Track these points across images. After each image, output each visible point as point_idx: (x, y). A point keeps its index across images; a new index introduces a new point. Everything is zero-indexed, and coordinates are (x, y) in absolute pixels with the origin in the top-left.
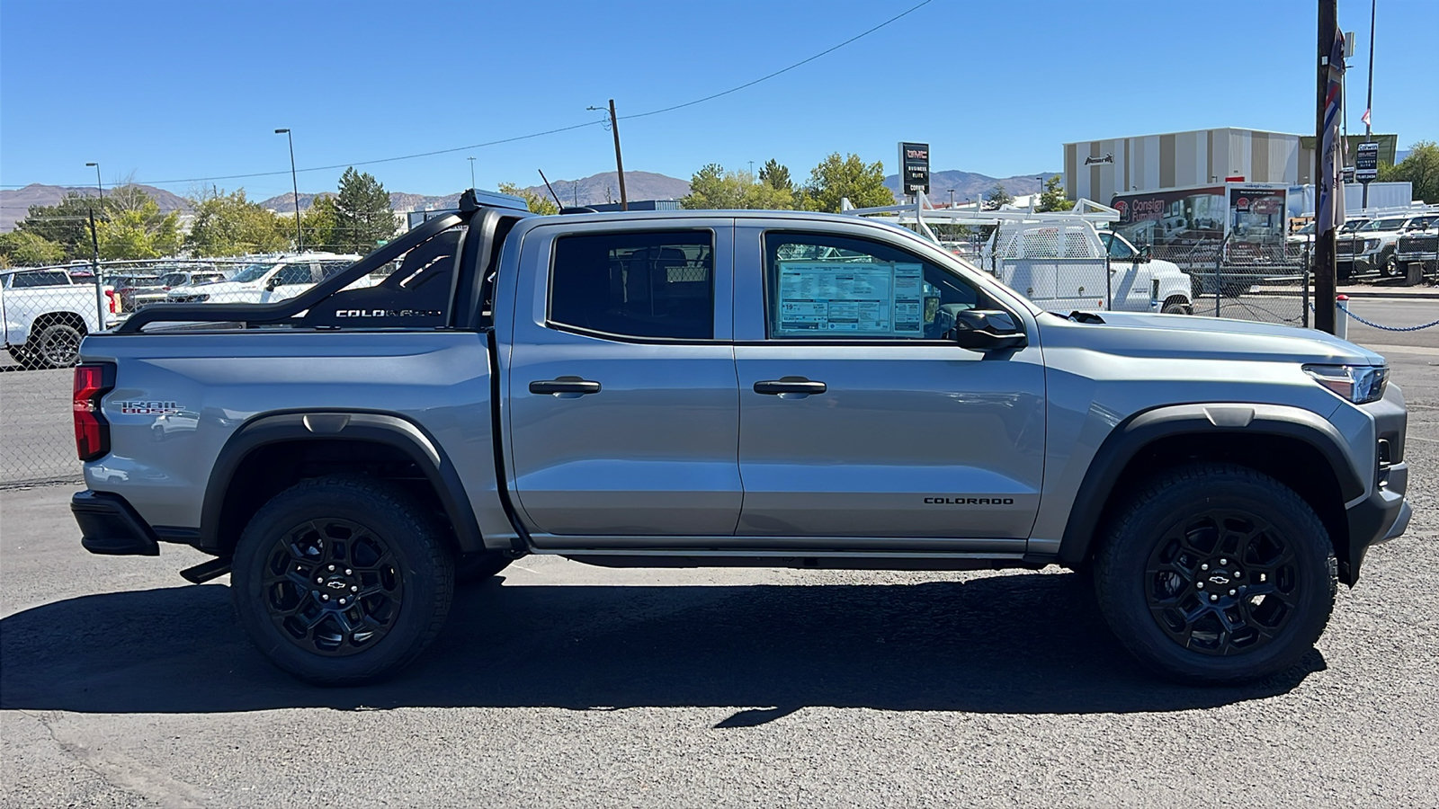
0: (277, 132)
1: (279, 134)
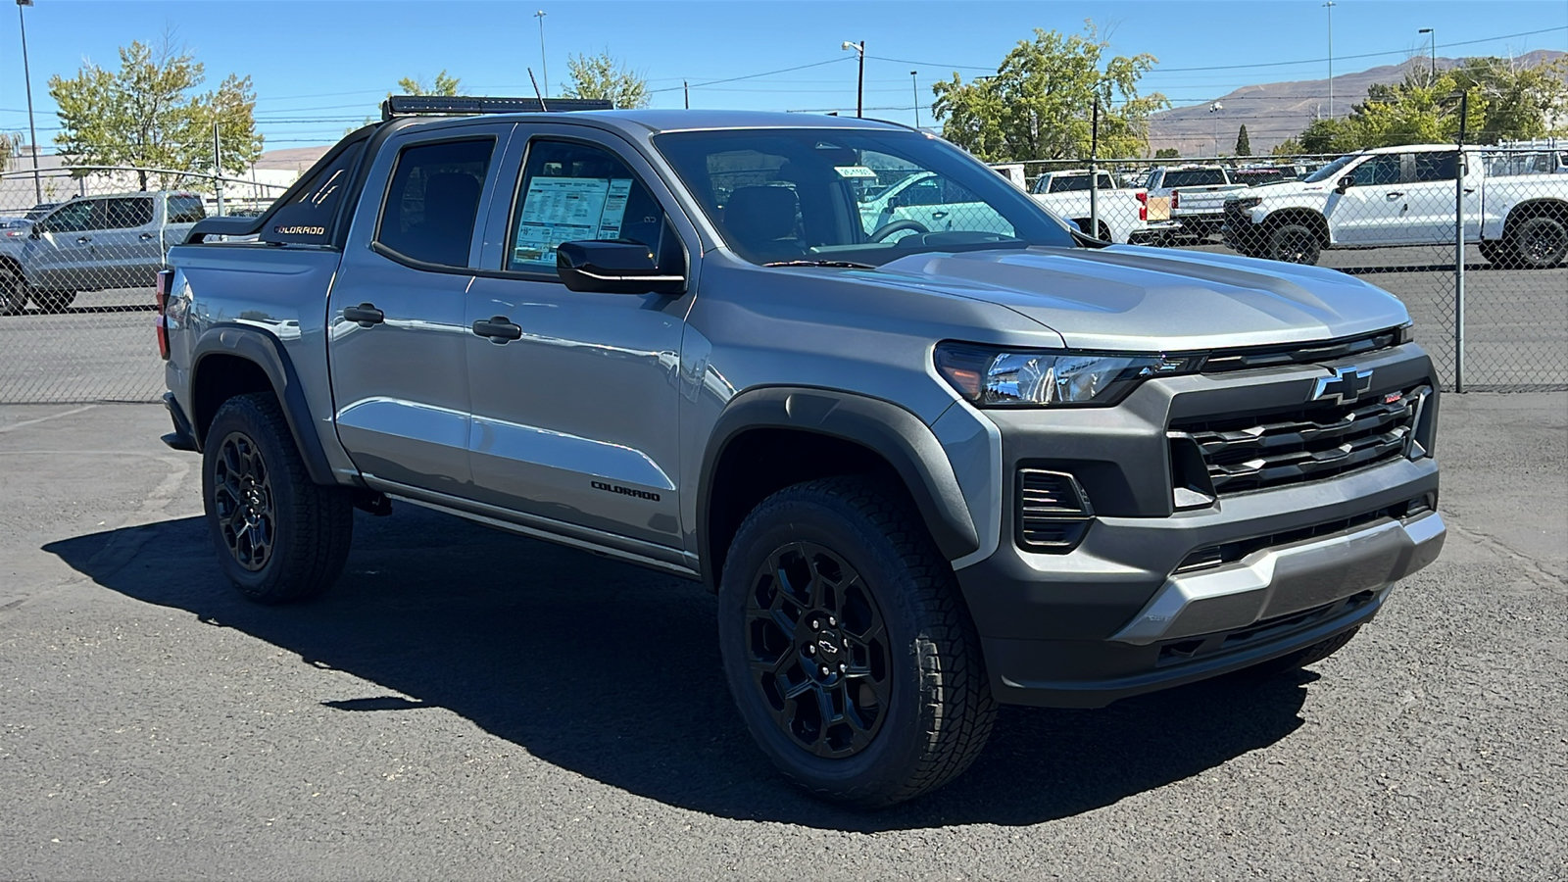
0: (1421, 31)
1: (1423, 34)
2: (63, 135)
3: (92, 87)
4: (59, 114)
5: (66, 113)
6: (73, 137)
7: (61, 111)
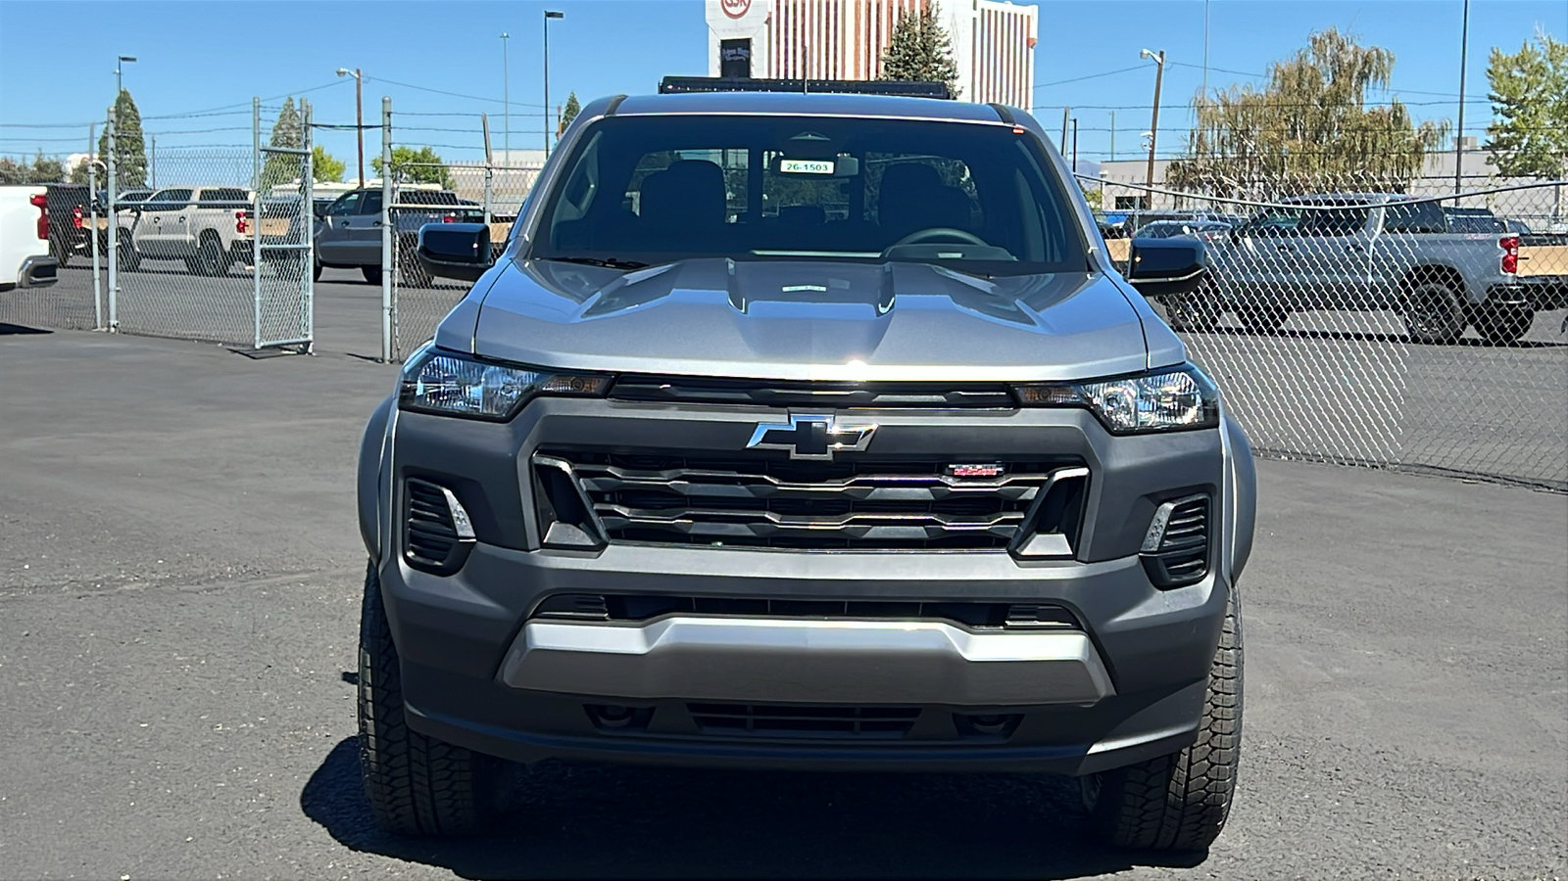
2: (1499, 123)
3: (1536, 63)
4: (1491, 98)
5: (1498, 95)
6: (1510, 127)
7: (1493, 93)
